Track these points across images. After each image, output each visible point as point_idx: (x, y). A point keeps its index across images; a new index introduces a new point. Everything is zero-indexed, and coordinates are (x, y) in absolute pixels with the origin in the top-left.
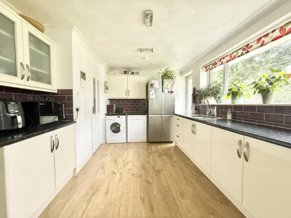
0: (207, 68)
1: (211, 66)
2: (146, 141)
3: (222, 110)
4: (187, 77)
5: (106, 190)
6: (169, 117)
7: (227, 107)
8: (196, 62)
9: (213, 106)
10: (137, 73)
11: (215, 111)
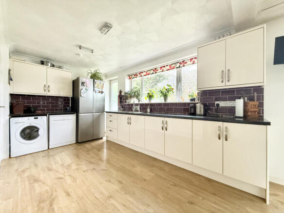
0: (130, 77)
1: (133, 76)
2: (75, 142)
3: (143, 107)
4: (110, 81)
5: (64, 193)
6: (99, 115)
7: (147, 105)
8: (121, 71)
9: (137, 105)
10: (60, 67)
11: (138, 108)
